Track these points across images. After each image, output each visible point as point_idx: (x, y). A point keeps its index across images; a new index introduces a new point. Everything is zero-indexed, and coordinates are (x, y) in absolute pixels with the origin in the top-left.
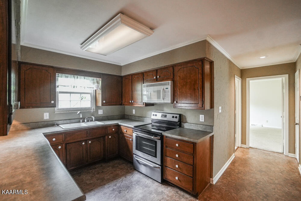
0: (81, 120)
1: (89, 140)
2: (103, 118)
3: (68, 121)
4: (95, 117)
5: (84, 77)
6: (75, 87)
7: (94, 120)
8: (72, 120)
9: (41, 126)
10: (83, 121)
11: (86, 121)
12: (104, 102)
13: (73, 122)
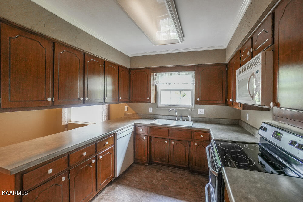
0: (177, 118)
1: (173, 140)
2: (203, 119)
3: (166, 117)
4: (191, 117)
5: (177, 72)
6: (169, 84)
7: (190, 120)
8: (169, 117)
9: (147, 117)
10: (179, 120)
11: (181, 120)
12: (198, 99)
13: (170, 119)
